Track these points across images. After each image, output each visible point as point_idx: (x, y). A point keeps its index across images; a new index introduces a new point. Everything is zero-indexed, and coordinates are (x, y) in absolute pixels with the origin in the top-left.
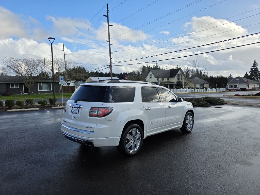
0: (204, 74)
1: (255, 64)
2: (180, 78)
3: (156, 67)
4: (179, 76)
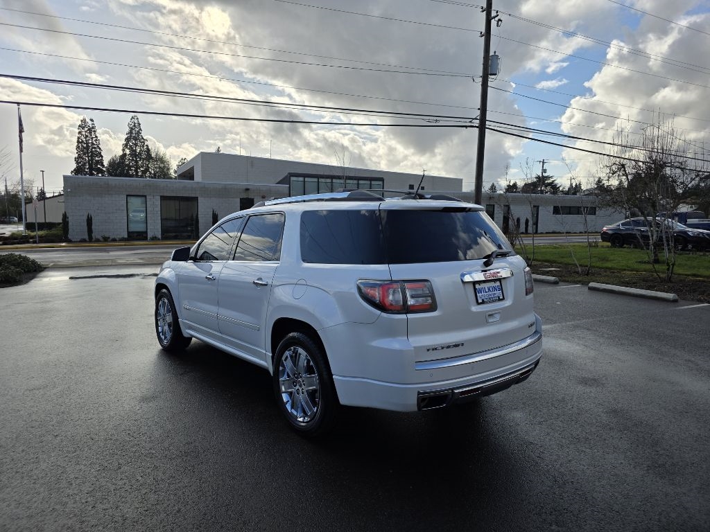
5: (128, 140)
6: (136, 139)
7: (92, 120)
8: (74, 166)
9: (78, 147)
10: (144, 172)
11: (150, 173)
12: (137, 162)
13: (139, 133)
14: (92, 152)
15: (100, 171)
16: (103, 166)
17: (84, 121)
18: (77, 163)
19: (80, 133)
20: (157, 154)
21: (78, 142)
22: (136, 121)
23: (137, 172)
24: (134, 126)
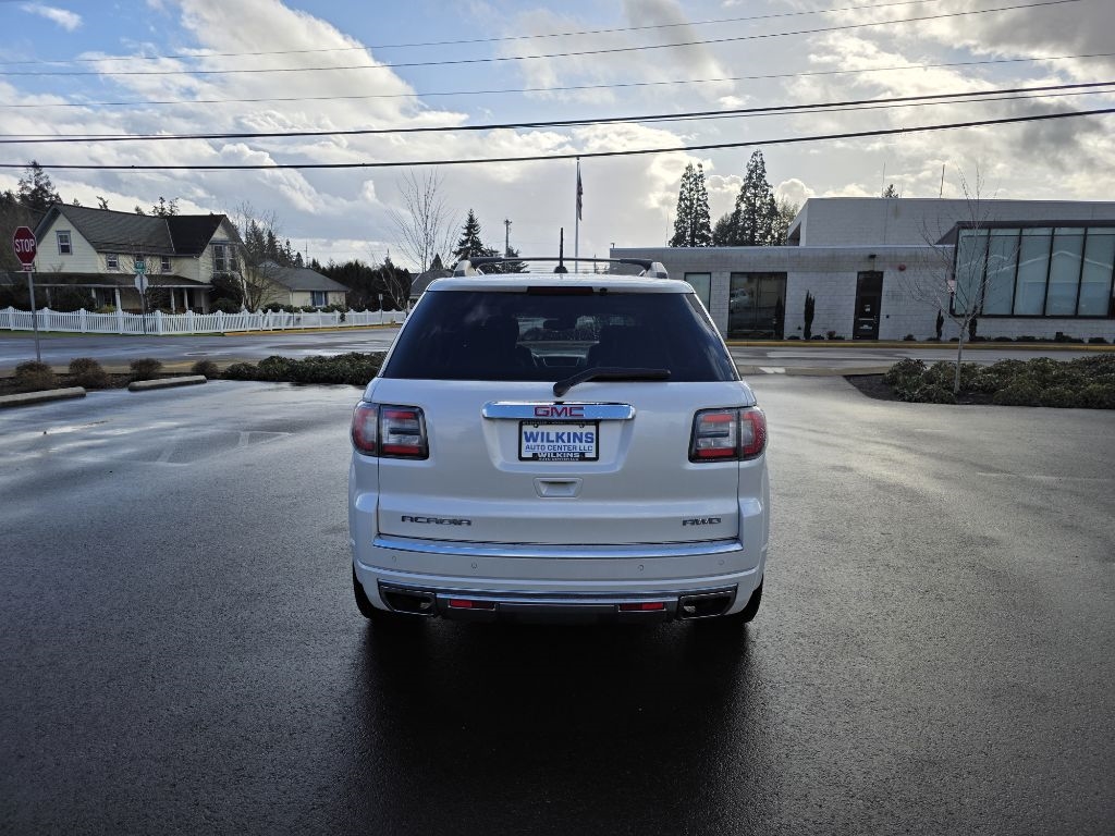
0: (284, 248)
1: (472, 226)
2: (228, 260)
3: (35, 192)
4: (218, 252)
5: (744, 189)
6: (755, 187)
7: (700, 166)
8: (673, 233)
9: (680, 206)
10: (764, 237)
11: (773, 237)
12: (754, 221)
13: (761, 177)
14: (696, 211)
15: (704, 238)
16: (709, 230)
17: (689, 168)
18: (678, 228)
19: (683, 186)
20: (785, 208)
21: (681, 199)
22: (758, 159)
23: (753, 236)
24: (756, 166)
